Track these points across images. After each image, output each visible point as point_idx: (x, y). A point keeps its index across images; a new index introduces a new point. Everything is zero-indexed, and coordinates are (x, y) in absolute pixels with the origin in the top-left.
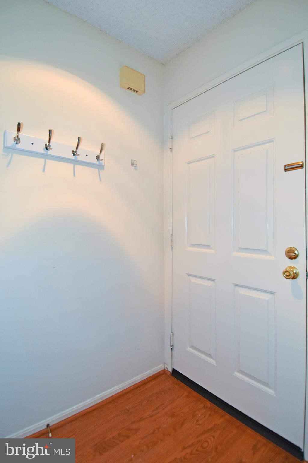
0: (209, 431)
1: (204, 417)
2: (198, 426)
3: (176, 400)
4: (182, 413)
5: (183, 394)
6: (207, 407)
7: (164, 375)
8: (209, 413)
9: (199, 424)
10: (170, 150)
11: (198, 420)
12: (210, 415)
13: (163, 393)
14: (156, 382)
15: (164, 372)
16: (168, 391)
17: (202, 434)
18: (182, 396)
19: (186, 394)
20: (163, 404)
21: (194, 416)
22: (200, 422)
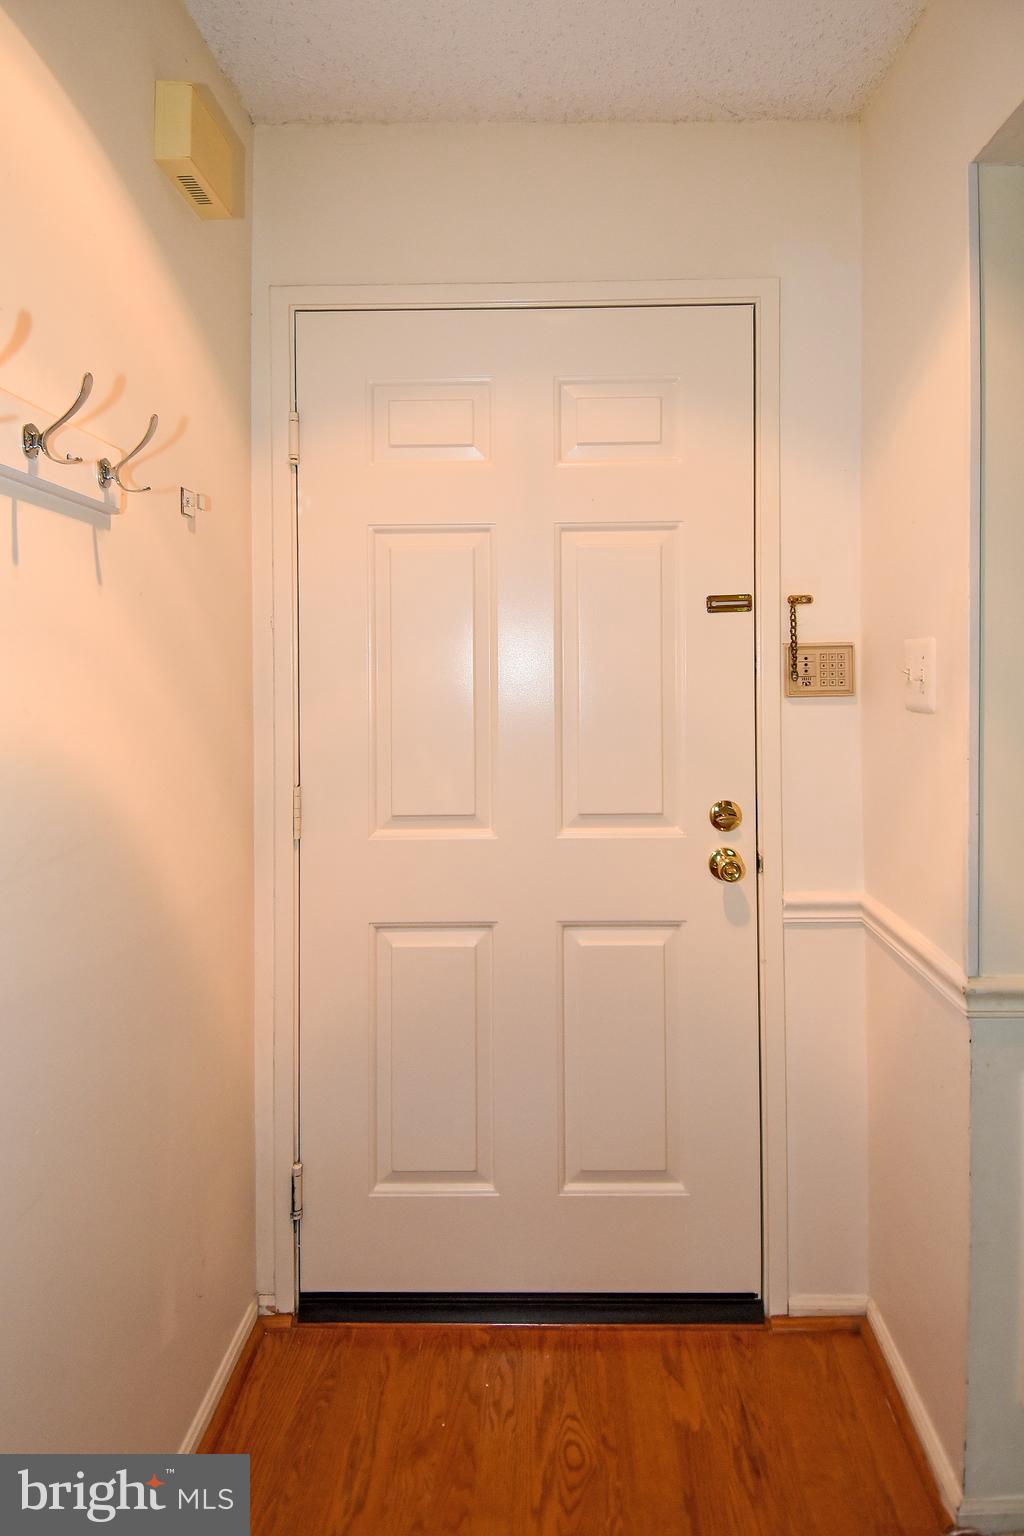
0: (547, 1408)
1: (502, 1378)
2: (512, 1421)
3: (382, 1393)
4: (439, 1417)
5: (387, 1359)
6: (484, 1346)
7: (268, 1341)
8: (504, 1357)
9: (510, 1413)
10: (291, 465)
11: (497, 1404)
12: (511, 1362)
13: (323, 1403)
14: (264, 1385)
15: (264, 1328)
16: (330, 1383)
17: (541, 1432)
18: (388, 1368)
19: (394, 1354)
20: (356, 1441)
21: (476, 1400)
22: (507, 1403)
